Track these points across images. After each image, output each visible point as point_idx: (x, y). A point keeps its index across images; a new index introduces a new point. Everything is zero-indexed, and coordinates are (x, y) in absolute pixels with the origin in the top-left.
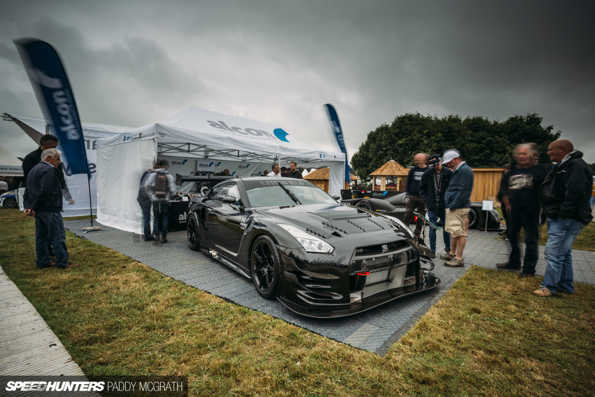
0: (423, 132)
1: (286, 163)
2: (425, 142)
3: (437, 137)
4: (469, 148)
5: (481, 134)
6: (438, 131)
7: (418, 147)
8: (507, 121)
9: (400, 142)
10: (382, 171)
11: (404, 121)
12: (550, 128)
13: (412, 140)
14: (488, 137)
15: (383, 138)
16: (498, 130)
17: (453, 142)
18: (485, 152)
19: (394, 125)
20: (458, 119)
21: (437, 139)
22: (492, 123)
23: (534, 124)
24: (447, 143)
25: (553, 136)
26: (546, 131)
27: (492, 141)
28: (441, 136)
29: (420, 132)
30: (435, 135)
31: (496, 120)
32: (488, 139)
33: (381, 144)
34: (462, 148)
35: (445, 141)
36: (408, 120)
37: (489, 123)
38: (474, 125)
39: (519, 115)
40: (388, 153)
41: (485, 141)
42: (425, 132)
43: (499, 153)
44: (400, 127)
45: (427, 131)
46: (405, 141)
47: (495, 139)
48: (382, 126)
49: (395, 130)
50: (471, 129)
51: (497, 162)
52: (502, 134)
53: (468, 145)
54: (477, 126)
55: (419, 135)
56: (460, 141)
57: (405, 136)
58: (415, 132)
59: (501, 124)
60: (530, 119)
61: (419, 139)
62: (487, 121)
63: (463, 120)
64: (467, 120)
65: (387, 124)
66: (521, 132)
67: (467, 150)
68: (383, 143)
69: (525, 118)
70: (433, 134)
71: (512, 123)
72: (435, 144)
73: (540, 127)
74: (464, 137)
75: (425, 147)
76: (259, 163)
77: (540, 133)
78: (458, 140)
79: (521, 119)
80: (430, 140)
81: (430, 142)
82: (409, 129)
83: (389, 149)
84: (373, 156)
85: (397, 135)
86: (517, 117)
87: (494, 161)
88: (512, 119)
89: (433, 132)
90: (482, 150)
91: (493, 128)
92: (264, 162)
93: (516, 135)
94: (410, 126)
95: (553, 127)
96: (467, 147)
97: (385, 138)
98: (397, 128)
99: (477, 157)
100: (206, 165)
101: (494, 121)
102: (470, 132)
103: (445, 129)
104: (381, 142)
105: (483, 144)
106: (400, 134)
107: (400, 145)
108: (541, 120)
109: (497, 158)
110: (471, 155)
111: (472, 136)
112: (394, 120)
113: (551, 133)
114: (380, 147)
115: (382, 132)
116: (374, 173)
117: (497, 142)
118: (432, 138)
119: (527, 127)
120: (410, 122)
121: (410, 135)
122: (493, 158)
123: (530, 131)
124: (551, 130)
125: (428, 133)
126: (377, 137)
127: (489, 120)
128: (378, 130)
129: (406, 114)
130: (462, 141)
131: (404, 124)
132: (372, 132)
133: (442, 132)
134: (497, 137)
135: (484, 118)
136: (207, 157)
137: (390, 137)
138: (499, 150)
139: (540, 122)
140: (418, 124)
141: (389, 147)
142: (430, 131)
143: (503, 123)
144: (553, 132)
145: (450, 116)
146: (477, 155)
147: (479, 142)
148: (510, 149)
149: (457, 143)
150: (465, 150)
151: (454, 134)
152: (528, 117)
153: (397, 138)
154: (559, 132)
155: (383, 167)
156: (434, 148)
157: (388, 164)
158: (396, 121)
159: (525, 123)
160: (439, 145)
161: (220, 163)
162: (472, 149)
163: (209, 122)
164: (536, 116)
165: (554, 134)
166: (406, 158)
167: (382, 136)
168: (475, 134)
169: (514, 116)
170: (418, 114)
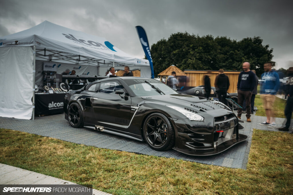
0: (190, 46)
1: (107, 66)
2: (192, 53)
3: (199, 50)
4: (219, 58)
5: (227, 48)
6: (199, 46)
7: (186, 56)
8: (242, 40)
9: (175, 52)
10: (166, 73)
11: (177, 38)
12: (267, 46)
13: (182, 51)
14: (231, 51)
15: (163, 49)
16: (237, 47)
17: (209, 54)
18: (229, 61)
19: (169, 40)
20: (211, 38)
21: (199, 51)
22: (233, 42)
23: (258, 44)
24: (205, 54)
25: (269, 51)
26: (264, 48)
27: (233, 53)
28: (202, 49)
29: (188, 46)
30: (197, 48)
31: (235, 40)
32: (231, 52)
33: (161, 53)
34: (215, 57)
35: (204, 53)
36: (179, 37)
37: (231, 41)
38: (222, 43)
39: (249, 37)
40: (166, 59)
41: (229, 53)
42: (191, 46)
43: (238, 61)
44: (174, 42)
45: (192, 45)
46: (178, 51)
47: (235, 52)
48: (161, 40)
49: (170, 43)
50: (220, 45)
51: (236, 68)
52: (239, 49)
53: (219, 56)
54: (224, 43)
55: (187, 48)
56: (214, 53)
57: (177, 48)
58: (185, 46)
59: (239, 43)
60: (256, 40)
61: (187, 51)
62: (229, 40)
63: (214, 38)
64: (217, 39)
65: (165, 39)
66: (250, 48)
67: (218, 59)
68: (162, 52)
69: (253, 39)
70: (196, 47)
71: (245, 42)
72: (198, 54)
73: (261, 45)
74: (216, 50)
75: (191, 56)
76: (88, 65)
77: (262, 49)
78: (212, 52)
79: (251, 40)
80: (194, 51)
81: (194, 52)
82: (180, 44)
83: (167, 57)
84: (155, 62)
85: (172, 47)
86: (248, 38)
87: (234, 67)
88: (245, 39)
89: (196, 46)
90: (227, 59)
91: (234, 45)
92: (91, 65)
93: (247, 50)
94: (181, 41)
95: (269, 46)
96: (218, 57)
97: (164, 49)
98: (172, 42)
99: (224, 64)
100: (50, 67)
101: (234, 40)
102: (219, 47)
103: (204, 44)
104: (161, 52)
105: (228, 55)
106: (174, 47)
107: (174, 55)
108: (262, 41)
109: (236, 65)
110: (220, 62)
111: (221, 50)
112: (170, 36)
113: (268, 49)
114: (160, 55)
115: (161, 45)
116: (161, 74)
117: (236, 54)
118: (196, 50)
119: (254, 45)
120: (181, 39)
121: (181, 47)
122: (234, 65)
123: (256, 48)
124: (268, 48)
125: (193, 46)
126: (158, 48)
127: (231, 39)
128: (159, 43)
129: (179, 33)
130: (215, 53)
131: (177, 40)
132: (155, 44)
133: (202, 46)
134: (236, 51)
135: (228, 38)
136: (51, 60)
137: (167, 49)
138: (238, 59)
139: (261, 42)
140: (187, 40)
141: (166, 55)
142: (195, 45)
143: (240, 42)
144: (269, 49)
145: (207, 36)
146: (224, 62)
147: (225, 54)
148: (244, 59)
149: (212, 54)
150: (217, 59)
151: (209, 48)
152: (254, 39)
153: (172, 49)
154: (272, 49)
155: (167, 70)
156: (197, 57)
157: (171, 68)
158: (171, 37)
159: (253, 42)
160: (200, 55)
161: (60, 65)
162: (221, 59)
163: (64, 35)
164: (259, 38)
165: (270, 50)
166: (179, 63)
167: (162, 47)
168: (223, 48)
169: (246, 38)
170: (187, 33)
